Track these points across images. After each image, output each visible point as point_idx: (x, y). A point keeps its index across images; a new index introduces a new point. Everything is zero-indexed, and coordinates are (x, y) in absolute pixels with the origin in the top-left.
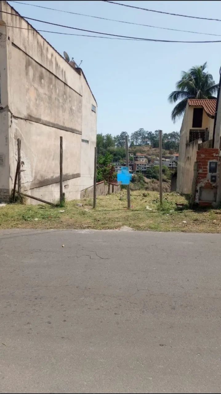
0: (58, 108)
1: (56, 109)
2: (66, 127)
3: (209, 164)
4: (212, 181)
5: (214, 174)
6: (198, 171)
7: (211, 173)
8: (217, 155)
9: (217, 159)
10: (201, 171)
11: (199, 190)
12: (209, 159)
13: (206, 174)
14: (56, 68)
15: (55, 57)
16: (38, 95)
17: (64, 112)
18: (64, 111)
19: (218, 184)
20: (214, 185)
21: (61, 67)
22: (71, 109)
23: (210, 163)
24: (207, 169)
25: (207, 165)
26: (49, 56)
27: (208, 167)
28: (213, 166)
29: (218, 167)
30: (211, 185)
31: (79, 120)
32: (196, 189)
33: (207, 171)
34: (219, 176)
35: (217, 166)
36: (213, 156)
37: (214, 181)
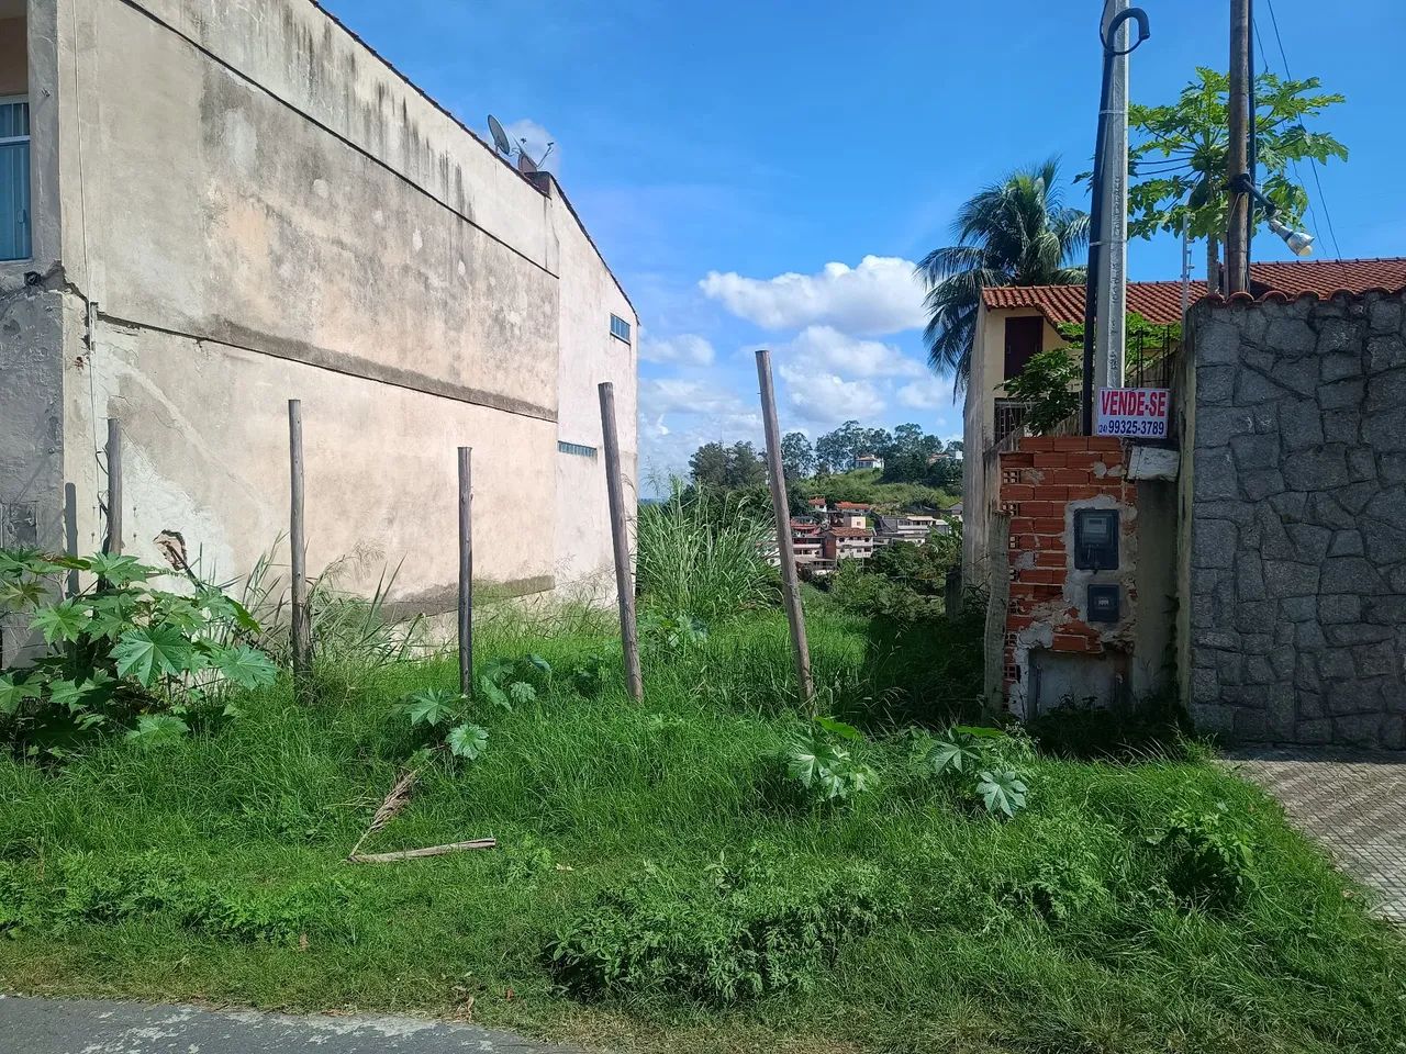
0: (422, 307)
1: (409, 311)
2: (465, 390)
3: (1069, 519)
4: (1094, 614)
5: (1105, 577)
6: (1013, 558)
7: (1089, 573)
8: (1113, 473)
9: (1119, 491)
10: (1027, 561)
11: (1025, 668)
12: (1068, 494)
13: (1060, 576)
14: (405, 146)
15: (399, 101)
16: (292, 241)
17: (458, 329)
18: (456, 323)
19: (1132, 635)
20: (1108, 636)
21: (439, 148)
22: (499, 321)
23: (1079, 514)
24: (1062, 547)
25: (1061, 526)
26: (365, 93)
27: (1068, 539)
28: (1094, 530)
29: (1122, 537)
30: (1094, 637)
31: (543, 366)
32: (1011, 659)
33: (1062, 560)
34: (1132, 587)
35: (1121, 529)
36: (1091, 477)
37: (1111, 617)
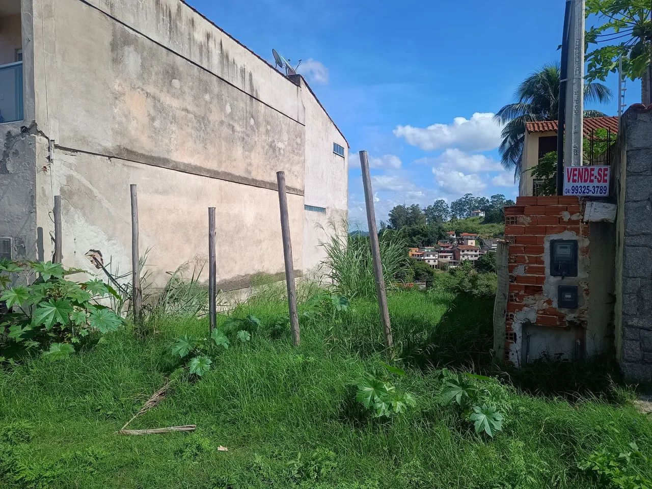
0: (230, 140)
1: (224, 143)
2: (254, 180)
3: (547, 245)
4: (562, 304)
5: (569, 281)
6: (511, 269)
7: (559, 278)
8: (575, 217)
9: (578, 228)
10: (520, 271)
11: (519, 335)
12: (546, 231)
13: (541, 280)
14: (221, 63)
15: (218, 41)
16: (160, 109)
17: (250, 150)
18: (249, 148)
19: (586, 317)
20: (570, 317)
21: (240, 63)
22: (272, 147)
23: (553, 243)
24: (542, 262)
25: (542, 250)
26: (199, 37)
27: (546, 257)
28: (564, 252)
29: (580, 257)
30: (562, 317)
31: (296, 168)
32: (510, 329)
33: (542, 270)
34: (586, 287)
35: (579, 252)
36: (560, 220)
37: (573, 305)
